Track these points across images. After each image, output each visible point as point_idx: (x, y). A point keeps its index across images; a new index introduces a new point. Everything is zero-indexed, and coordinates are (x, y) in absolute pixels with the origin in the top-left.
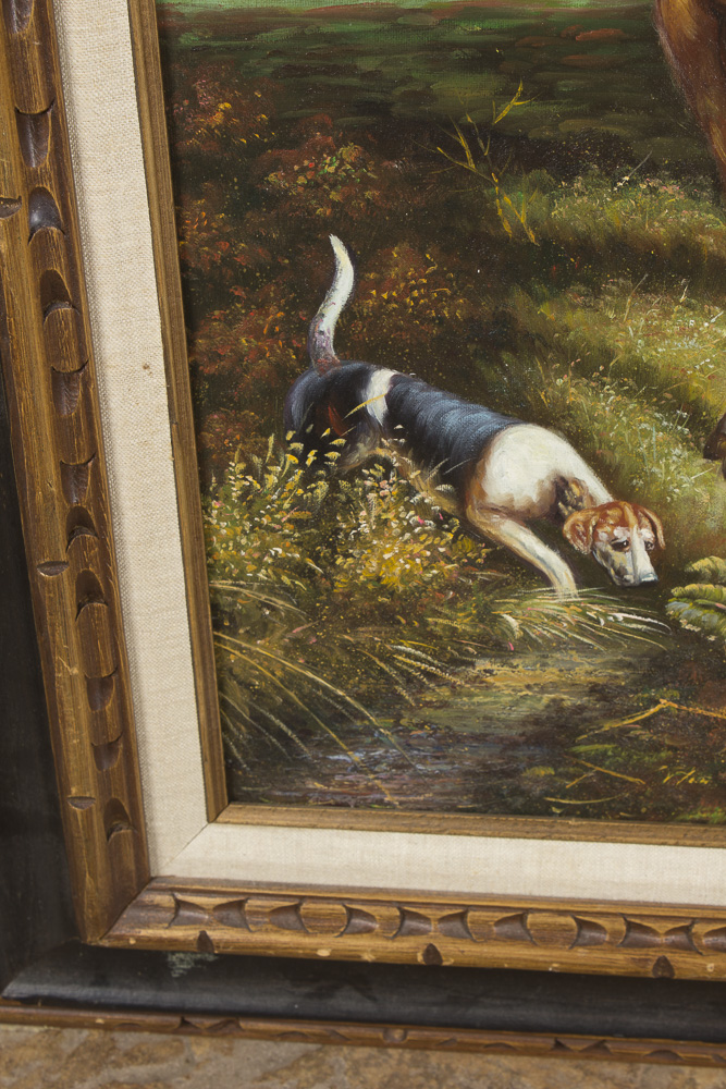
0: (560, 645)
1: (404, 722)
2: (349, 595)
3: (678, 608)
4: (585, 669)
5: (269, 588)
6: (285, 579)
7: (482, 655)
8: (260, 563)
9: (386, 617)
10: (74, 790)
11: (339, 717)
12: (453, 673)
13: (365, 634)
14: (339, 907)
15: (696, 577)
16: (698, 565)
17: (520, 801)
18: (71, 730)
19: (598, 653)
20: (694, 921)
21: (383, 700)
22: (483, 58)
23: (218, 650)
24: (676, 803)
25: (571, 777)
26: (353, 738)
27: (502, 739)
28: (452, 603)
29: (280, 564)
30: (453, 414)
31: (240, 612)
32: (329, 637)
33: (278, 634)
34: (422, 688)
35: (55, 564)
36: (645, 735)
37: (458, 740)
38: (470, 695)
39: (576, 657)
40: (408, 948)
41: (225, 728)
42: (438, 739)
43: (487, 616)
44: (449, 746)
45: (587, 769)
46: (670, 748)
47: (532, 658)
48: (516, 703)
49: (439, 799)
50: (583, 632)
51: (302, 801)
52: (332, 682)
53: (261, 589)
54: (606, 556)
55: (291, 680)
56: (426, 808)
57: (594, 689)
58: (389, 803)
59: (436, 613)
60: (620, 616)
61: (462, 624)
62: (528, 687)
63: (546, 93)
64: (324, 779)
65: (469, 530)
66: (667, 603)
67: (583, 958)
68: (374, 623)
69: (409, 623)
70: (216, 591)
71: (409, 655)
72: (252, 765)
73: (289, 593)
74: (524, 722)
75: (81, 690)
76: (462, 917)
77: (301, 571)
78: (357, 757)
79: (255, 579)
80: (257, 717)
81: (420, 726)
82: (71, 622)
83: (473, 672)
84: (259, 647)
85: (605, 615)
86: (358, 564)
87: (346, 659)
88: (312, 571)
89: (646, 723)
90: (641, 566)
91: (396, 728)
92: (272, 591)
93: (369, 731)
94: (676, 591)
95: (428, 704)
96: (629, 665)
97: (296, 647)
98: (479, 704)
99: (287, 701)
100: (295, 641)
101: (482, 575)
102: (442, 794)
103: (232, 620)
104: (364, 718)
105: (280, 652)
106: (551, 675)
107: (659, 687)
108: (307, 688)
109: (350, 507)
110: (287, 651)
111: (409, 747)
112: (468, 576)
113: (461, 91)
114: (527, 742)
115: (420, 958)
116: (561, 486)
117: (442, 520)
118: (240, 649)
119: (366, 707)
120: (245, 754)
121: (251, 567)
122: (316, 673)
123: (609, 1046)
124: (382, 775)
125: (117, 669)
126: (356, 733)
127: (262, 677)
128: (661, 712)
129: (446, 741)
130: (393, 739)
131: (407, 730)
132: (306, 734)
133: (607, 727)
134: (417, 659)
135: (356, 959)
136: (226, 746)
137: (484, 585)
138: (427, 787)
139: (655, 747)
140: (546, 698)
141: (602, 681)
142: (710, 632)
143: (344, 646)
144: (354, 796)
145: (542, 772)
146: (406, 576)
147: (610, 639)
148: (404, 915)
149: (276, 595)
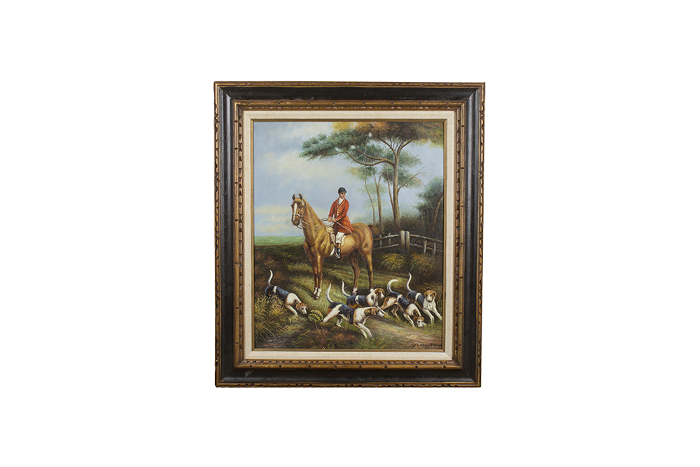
0: (296, 323)
2: (271, 316)
7: (287, 325)
8: (260, 312)
10: (236, 341)
11: (269, 335)
14: (268, 361)
15: (311, 313)
17: (291, 346)
18: (237, 332)
19: (300, 324)
20: (313, 361)
21: (274, 332)
22: (286, 251)
23: (255, 325)
24: (311, 345)
25: (298, 342)
27: (289, 337)
28: (283, 317)
29: (263, 312)
30: (283, 292)
32: (268, 322)
35: (237, 308)
36: (306, 336)
37: (284, 338)
38: (285, 331)
42: (281, 338)
43: (287, 319)
47: (293, 325)
48: (291, 332)
50: (299, 321)
51: (264, 347)
54: (301, 310)
55: (263, 329)
56: (281, 348)
58: (275, 347)
59: (281, 319)
60: (303, 319)
61: (284, 320)
62: (292, 329)
63: (293, 254)
64: (267, 344)
65: (285, 307)
66: (308, 317)
67: (299, 366)
68: (274, 320)
69: (278, 320)
70: (255, 316)
74: (292, 335)
75: (239, 327)
76: (284, 362)
78: (271, 341)
80: (259, 335)
81: (279, 336)
82: (238, 316)
83: (285, 327)
86: (272, 312)
87: (270, 326)
88: (266, 313)
90: (305, 312)
92: (262, 316)
95: (280, 332)
96: (304, 326)
99: (263, 332)
100: (264, 323)
101: (287, 314)
103: (257, 320)
105: (262, 325)
107: (308, 329)
109: (271, 304)
113: (284, 254)
114: (292, 338)
115: (279, 367)
116: (296, 301)
117: (282, 306)
120: (257, 341)
122: (266, 328)
124: (274, 343)
125: (243, 324)
126: (271, 337)
127: (260, 329)
128: (308, 332)
130: (276, 338)
132: (265, 337)
133: (302, 335)
134: (279, 326)
135: (270, 368)
136: (255, 339)
138: (280, 345)
139: (308, 338)
140: (294, 331)
141: (301, 328)
142: (313, 321)
144: (270, 346)
145: (294, 342)
146: (278, 314)
147: (302, 322)
148: (277, 362)
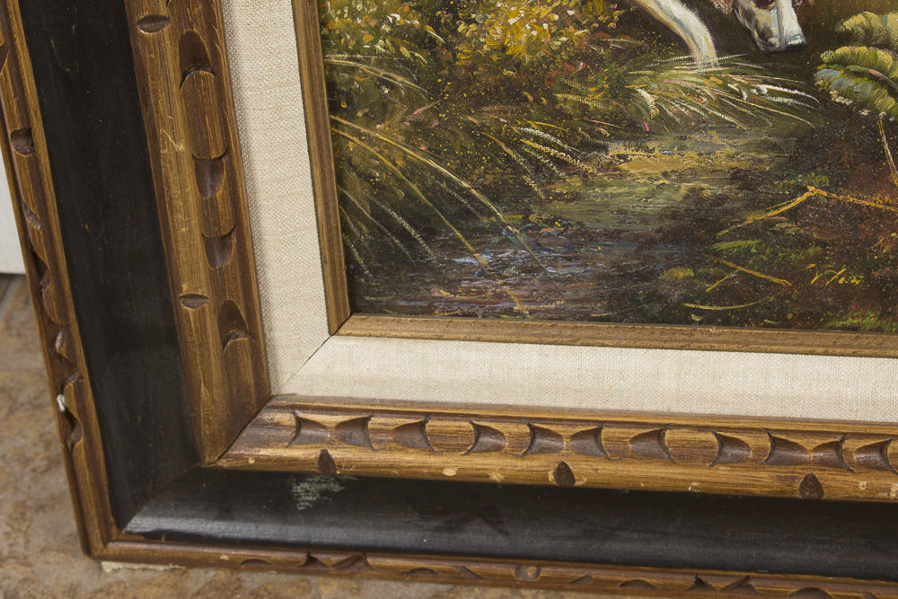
0: (699, 124)
1: (532, 218)
2: (471, 68)
3: (828, 76)
4: (727, 151)
5: (388, 62)
6: (404, 50)
7: (616, 137)
8: (376, 32)
9: (510, 93)
10: (185, 287)
11: (465, 214)
12: (585, 160)
13: (491, 115)
14: (466, 425)
15: (848, 38)
16: (851, 23)
17: (658, 307)
18: (180, 217)
19: (740, 133)
20: (845, 436)
21: (510, 193)
23: (335, 137)
24: (826, 307)
25: (712, 280)
26: (479, 236)
27: (637, 236)
28: (582, 76)
29: (398, 33)
31: (357, 92)
32: (452, 118)
33: (398, 117)
34: (552, 178)
35: (155, 19)
36: (792, 229)
37: (591, 238)
38: (603, 186)
39: (716, 138)
40: (539, 467)
41: (345, 229)
42: (570, 237)
43: (620, 91)
44: (581, 245)
45: (729, 270)
46: (819, 243)
47: (669, 140)
48: (652, 194)
49: (571, 306)
50: (723, 107)
51: (428, 311)
52: (456, 172)
53: (379, 63)
54: (749, 15)
55: (414, 170)
56: (558, 316)
57: (737, 176)
58: (519, 313)
59: (566, 89)
60: (764, 88)
61: (594, 101)
62: (665, 175)
64: (450, 285)
66: (816, 71)
67: (724, 477)
68: (499, 101)
69: (537, 101)
70: (331, 67)
71: (537, 139)
72: (375, 271)
73: (408, 67)
74: (661, 216)
75: (188, 169)
76: (596, 434)
77: (421, 41)
78: (484, 259)
79: (372, 51)
80: (379, 215)
81: (550, 223)
82: (175, 89)
83: (606, 158)
84: (379, 131)
85: (748, 87)
86: (482, 31)
87: (470, 144)
88: (433, 40)
89: (792, 215)
90: (788, 26)
91: (526, 227)
92: (391, 66)
93: (497, 229)
94: (826, 56)
95: (559, 197)
96: (774, 147)
97: (418, 131)
98: (613, 196)
99: (410, 195)
100: (417, 124)
101: (616, 42)
102: (574, 301)
103: (350, 102)
104: (491, 214)
105: (401, 138)
106: (689, 160)
107: (808, 171)
108: (430, 179)
110: (408, 136)
111: (538, 246)
112: (599, 43)
114: (664, 240)
115: (551, 477)
118: (359, 135)
119: (493, 201)
120: (367, 258)
121: (368, 38)
122: (439, 161)
123: (752, 583)
124: (511, 280)
125: (227, 151)
126: (483, 231)
127: (382, 168)
128: (809, 201)
129: (579, 239)
130: (522, 238)
131: (536, 227)
132: (430, 233)
133: (750, 220)
134: (546, 143)
135: (484, 480)
136: (347, 248)
137: (617, 53)
138: (558, 292)
139: (803, 242)
140: (684, 188)
141: (744, 166)
142: (863, 106)
143: (469, 129)
144: (482, 305)
145: (681, 273)
146: (533, 45)
147: (754, 116)
148: (535, 432)
149: (395, 70)
